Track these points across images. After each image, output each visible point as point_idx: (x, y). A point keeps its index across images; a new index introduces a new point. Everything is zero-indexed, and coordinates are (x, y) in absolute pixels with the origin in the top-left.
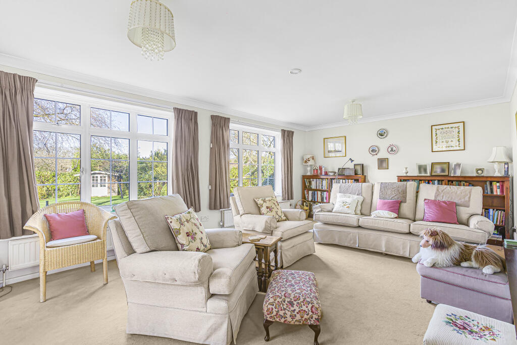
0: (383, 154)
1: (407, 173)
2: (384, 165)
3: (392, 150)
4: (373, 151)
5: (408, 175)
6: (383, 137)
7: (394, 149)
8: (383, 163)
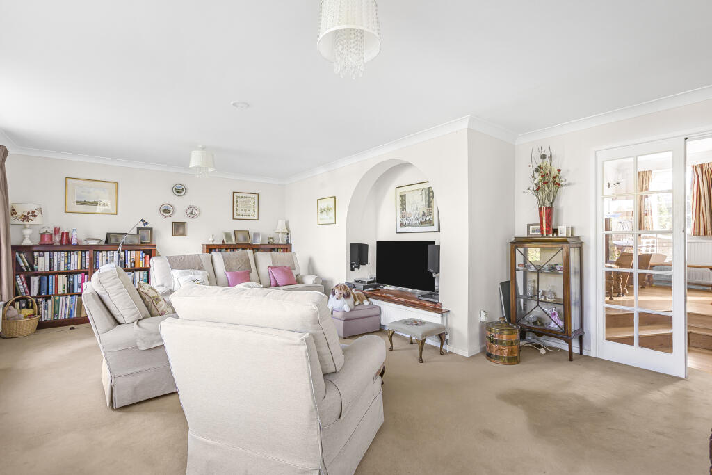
0: (179, 217)
1: (213, 241)
2: (181, 231)
3: (192, 213)
4: (165, 211)
5: (215, 243)
6: (182, 194)
7: (195, 211)
8: (179, 229)
